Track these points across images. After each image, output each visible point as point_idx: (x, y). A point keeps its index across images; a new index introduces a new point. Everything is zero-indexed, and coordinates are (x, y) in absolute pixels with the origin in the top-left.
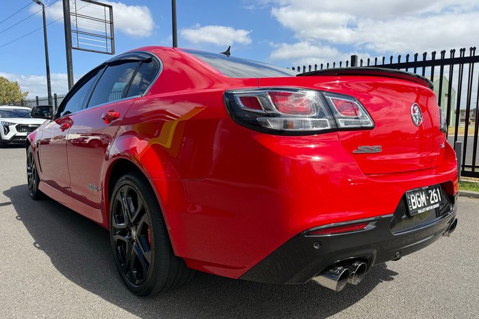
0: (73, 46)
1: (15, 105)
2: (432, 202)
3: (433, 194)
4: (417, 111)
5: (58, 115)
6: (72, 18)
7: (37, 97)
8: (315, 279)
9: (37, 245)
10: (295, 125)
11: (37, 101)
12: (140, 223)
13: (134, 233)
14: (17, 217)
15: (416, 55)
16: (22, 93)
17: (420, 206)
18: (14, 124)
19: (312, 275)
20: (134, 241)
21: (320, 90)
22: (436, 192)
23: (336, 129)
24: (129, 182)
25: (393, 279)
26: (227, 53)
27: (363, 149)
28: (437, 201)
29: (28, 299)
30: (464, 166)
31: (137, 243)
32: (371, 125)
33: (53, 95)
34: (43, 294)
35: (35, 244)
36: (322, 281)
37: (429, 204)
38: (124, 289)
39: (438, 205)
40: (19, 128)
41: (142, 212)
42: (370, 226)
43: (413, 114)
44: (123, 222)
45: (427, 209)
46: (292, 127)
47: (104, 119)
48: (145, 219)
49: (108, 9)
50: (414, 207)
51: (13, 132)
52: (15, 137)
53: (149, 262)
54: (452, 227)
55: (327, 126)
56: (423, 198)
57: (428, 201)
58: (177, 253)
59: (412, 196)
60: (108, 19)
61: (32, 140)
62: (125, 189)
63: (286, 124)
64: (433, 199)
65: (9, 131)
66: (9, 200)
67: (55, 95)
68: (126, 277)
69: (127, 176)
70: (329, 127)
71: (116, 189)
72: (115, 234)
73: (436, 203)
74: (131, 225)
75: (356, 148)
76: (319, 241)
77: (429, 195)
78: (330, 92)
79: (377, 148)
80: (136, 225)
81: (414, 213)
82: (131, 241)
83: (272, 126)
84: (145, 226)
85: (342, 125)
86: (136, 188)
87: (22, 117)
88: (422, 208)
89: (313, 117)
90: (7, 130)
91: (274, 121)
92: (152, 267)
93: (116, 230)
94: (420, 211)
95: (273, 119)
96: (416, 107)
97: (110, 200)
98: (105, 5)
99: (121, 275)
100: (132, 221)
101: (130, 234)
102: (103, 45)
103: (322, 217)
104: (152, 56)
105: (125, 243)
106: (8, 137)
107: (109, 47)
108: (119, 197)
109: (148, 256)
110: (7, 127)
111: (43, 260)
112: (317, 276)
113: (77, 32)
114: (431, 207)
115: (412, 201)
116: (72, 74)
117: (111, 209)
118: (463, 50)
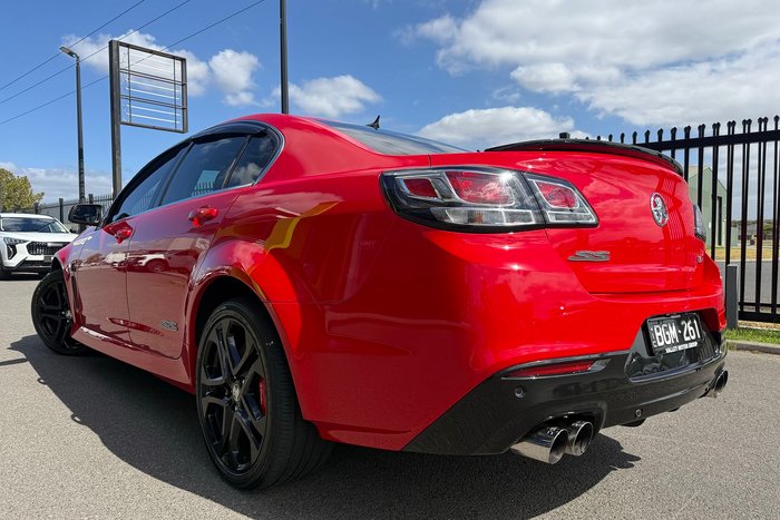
0: (123, 120)
1: (24, 212)
2: (687, 339)
3: (688, 326)
4: (660, 204)
5: (109, 220)
6: (124, 77)
7: (61, 200)
8: (514, 447)
9: (77, 419)
10: (484, 218)
11: (61, 206)
12: (249, 375)
13: (236, 392)
14: (39, 380)
15: (660, 132)
16: (35, 193)
17: (668, 343)
18: (25, 242)
19: (512, 441)
20: (235, 404)
21: (520, 171)
22: (692, 325)
23: (544, 225)
24: (232, 313)
25: (632, 466)
26: (375, 125)
27: (584, 255)
28: (694, 337)
29: (70, 494)
30: (742, 304)
31: (242, 407)
32: (593, 220)
33: (87, 196)
34: (93, 488)
35: (73, 417)
36: (527, 449)
37: (682, 341)
38: (216, 480)
39: (695, 344)
40: (32, 247)
41: (253, 357)
42: (597, 367)
43: (653, 209)
44: (220, 375)
45: (680, 348)
46: (481, 221)
47: (192, 219)
48: (255, 368)
49: (178, 63)
50: (660, 344)
51: (23, 254)
52: (25, 262)
53: (262, 434)
54: (721, 381)
55: (530, 220)
56: (673, 332)
57: (681, 336)
58: (307, 415)
59: (656, 327)
60: (179, 78)
61: (64, 260)
62: (225, 325)
63: (471, 217)
64: (688, 335)
65: (15, 252)
66: (22, 356)
67: (91, 196)
68: (221, 462)
69: (228, 304)
70: (533, 223)
71: (210, 323)
72: (204, 396)
73: (692, 341)
74: (231, 379)
75: (573, 253)
76: (524, 386)
77: (682, 328)
78: (534, 172)
79: (603, 255)
80: (241, 379)
81: (661, 352)
82: (232, 404)
83: (453, 220)
84: (256, 379)
85: (552, 220)
86: (244, 321)
87: (36, 231)
88: (672, 345)
89: (511, 207)
90: (12, 251)
91: (454, 213)
92: (266, 442)
93: (206, 388)
94: (668, 351)
95: (452, 209)
96: (658, 199)
97: (198, 344)
98: (174, 58)
99: (213, 460)
100: (235, 372)
101: (230, 394)
102: (170, 118)
103: (524, 350)
104: (266, 127)
105: (221, 408)
106: (13, 262)
107: (179, 122)
108: (214, 338)
109: (261, 424)
110: (14, 247)
111: (88, 440)
112: (520, 441)
113: (130, 99)
114: (686, 346)
115: (657, 334)
116: (120, 164)
117: (199, 356)
118: (732, 125)
